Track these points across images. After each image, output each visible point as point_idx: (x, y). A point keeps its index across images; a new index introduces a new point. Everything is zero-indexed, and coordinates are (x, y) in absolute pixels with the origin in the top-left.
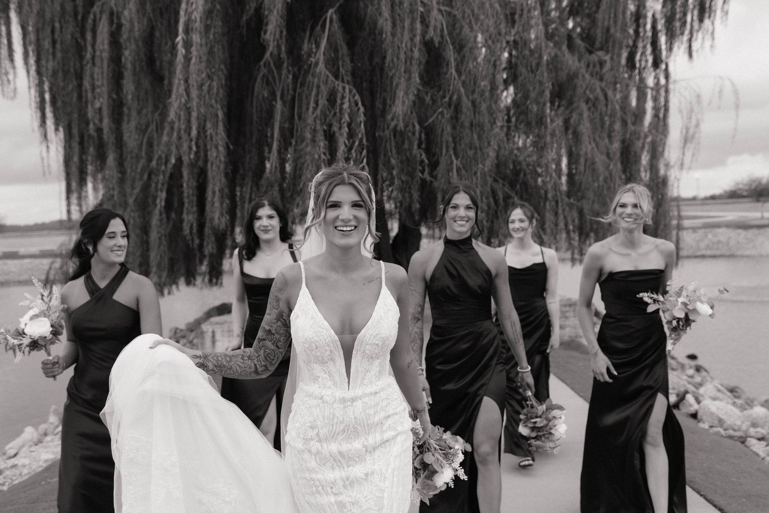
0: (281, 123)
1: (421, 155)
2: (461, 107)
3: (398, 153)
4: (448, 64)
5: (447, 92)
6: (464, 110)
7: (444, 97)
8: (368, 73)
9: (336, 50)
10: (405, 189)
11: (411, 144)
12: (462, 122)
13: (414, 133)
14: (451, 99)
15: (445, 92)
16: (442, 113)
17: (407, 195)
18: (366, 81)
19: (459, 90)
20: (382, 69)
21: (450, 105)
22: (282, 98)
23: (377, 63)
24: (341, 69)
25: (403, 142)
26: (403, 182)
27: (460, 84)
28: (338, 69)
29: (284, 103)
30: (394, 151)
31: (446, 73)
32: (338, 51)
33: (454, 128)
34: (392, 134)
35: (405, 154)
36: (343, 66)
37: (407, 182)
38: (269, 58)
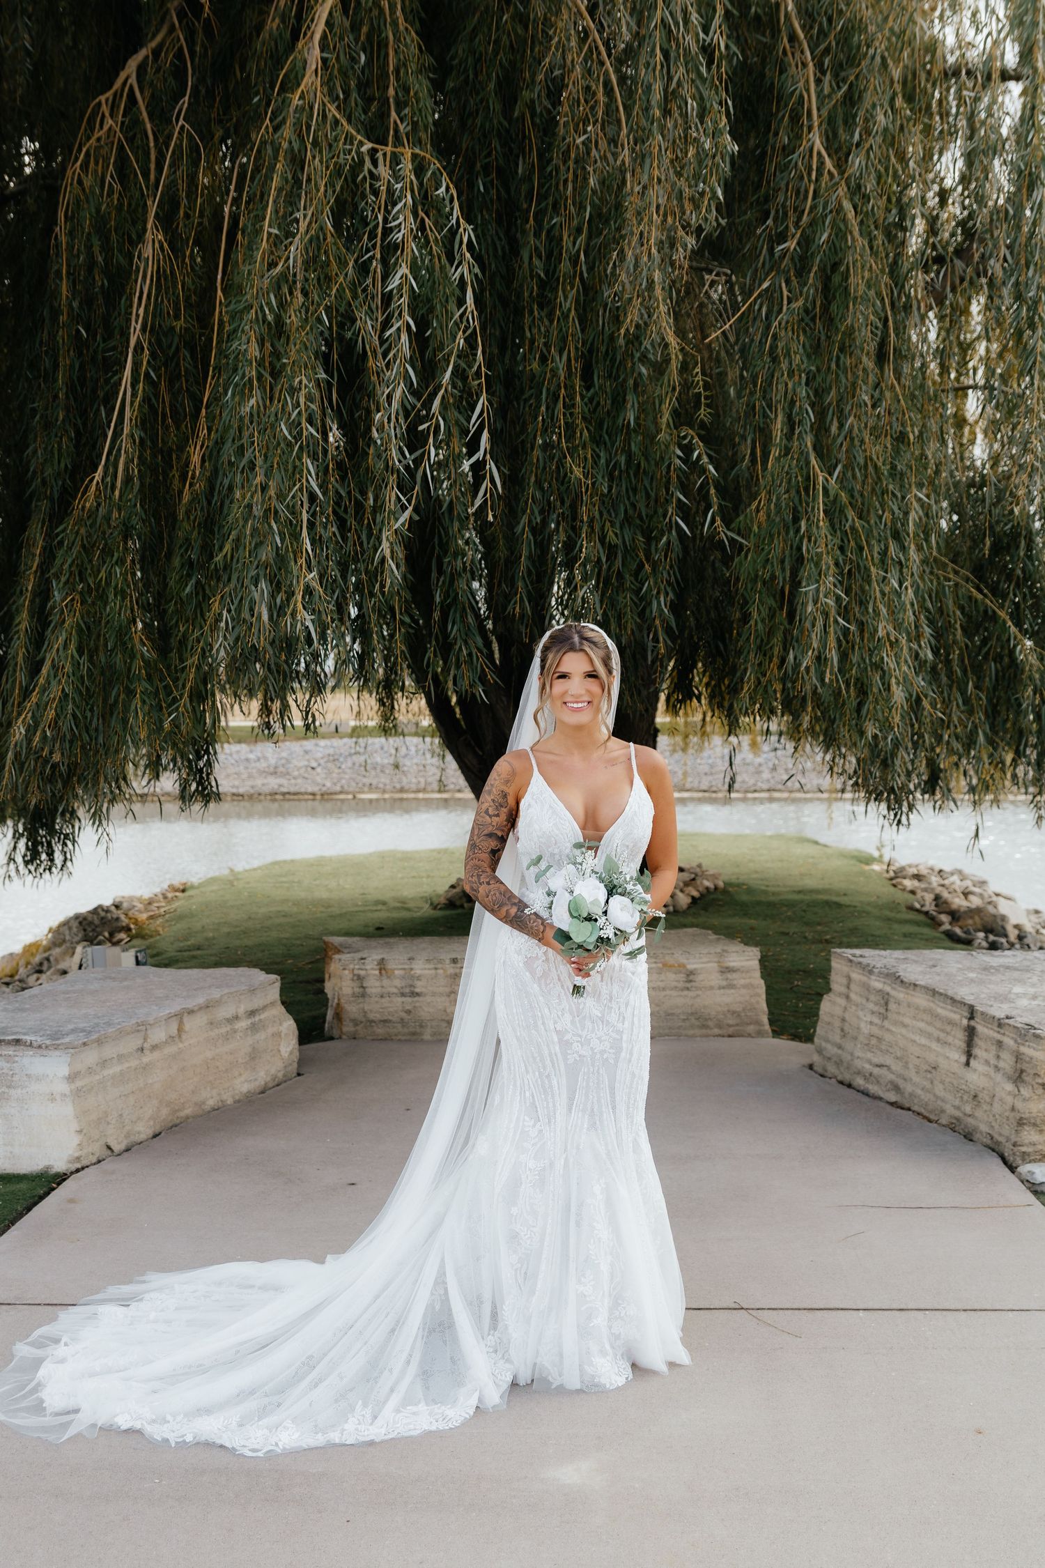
0: (156, 312)
1: (688, 450)
2: (846, 276)
3: (597, 440)
4: (795, 118)
5: (792, 218)
6: (857, 283)
7: (782, 238)
8: (495, 143)
9: (376, 46)
10: (620, 575)
11: (649, 409)
12: (850, 332)
13: (660, 368)
14: (806, 242)
15: (782, 218)
16: (771, 297)
17: (626, 599)
18: (486, 169)
19: (839, 209)
20: (549, 126)
21: (802, 265)
22: (167, 219)
23: (531, 106)
24: (393, 114)
25: (619, 402)
26: (611, 551)
27: (842, 191)
28: (383, 115)
29: (175, 241)
30: (583, 433)
31: (788, 150)
32: (383, 44)
33: (815, 350)
34: (577, 366)
35: (628, 441)
36: (400, 106)
37: (629, 551)
38: (133, 80)
